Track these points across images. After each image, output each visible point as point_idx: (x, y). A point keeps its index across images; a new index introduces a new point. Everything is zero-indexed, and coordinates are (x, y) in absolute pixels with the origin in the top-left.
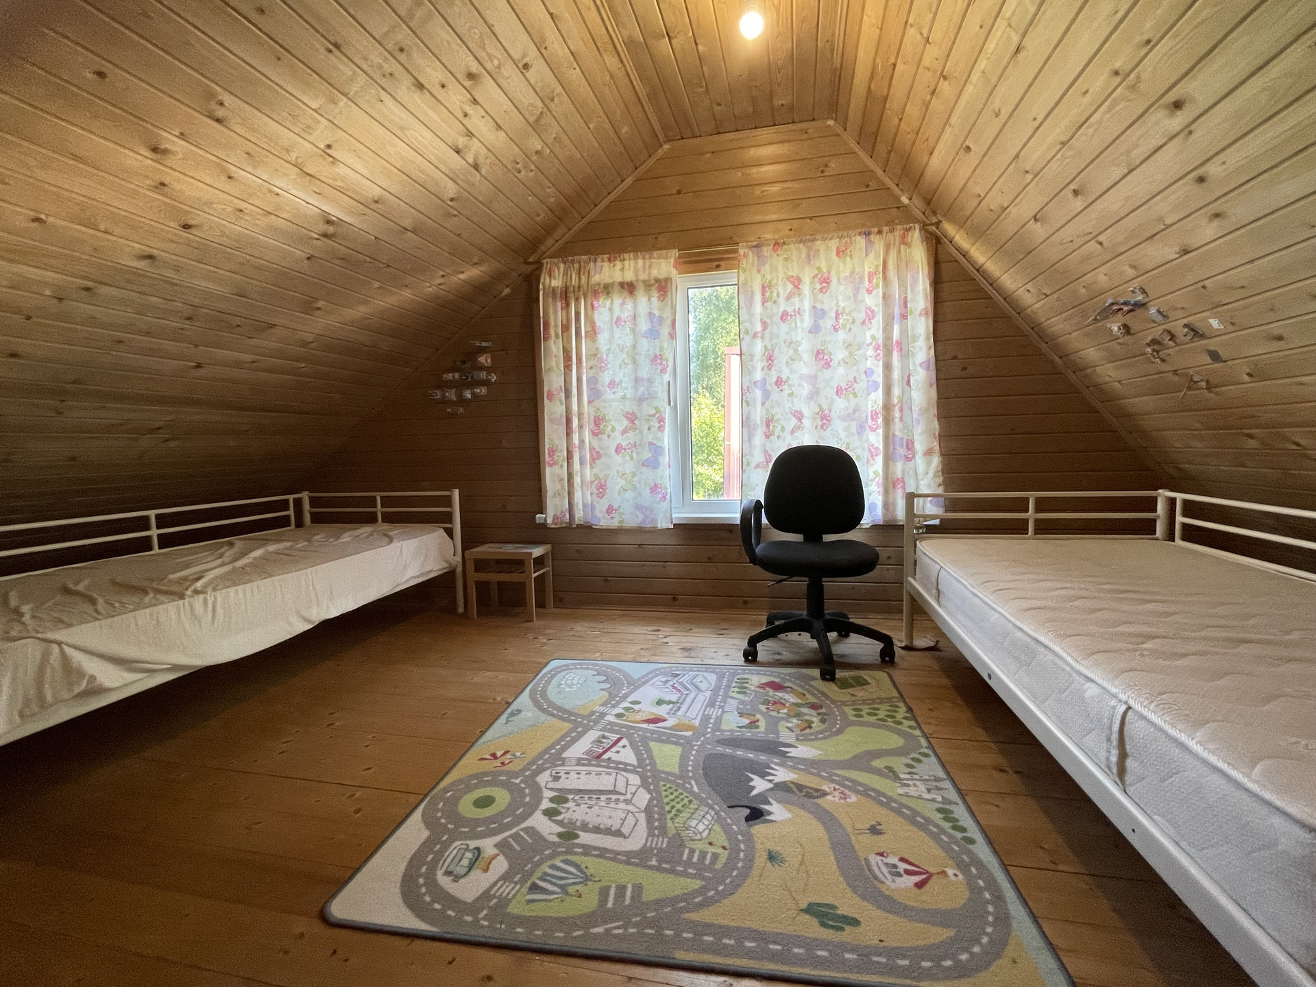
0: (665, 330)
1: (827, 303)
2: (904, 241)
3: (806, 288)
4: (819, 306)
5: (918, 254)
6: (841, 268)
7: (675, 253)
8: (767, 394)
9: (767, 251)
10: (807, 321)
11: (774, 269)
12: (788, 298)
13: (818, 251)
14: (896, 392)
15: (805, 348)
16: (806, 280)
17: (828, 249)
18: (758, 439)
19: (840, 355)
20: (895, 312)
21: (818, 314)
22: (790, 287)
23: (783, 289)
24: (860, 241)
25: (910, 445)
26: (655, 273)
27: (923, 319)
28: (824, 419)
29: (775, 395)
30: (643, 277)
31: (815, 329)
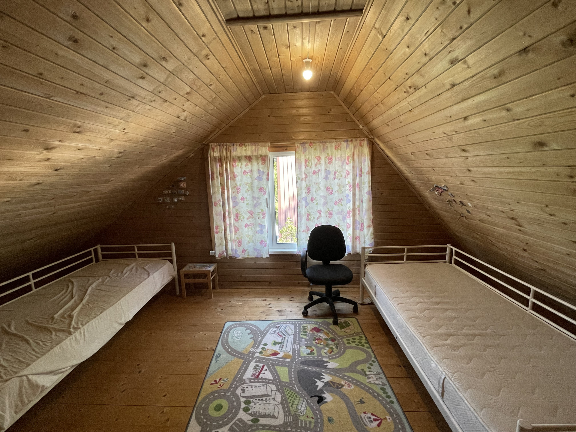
0: (265, 177)
1: (331, 168)
2: (361, 145)
3: (323, 161)
4: (328, 169)
5: (366, 150)
6: (337, 154)
7: (268, 144)
8: (307, 204)
9: (307, 145)
10: (323, 174)
11: (310, 153)
12: (316, 165)
13: (327, 147)
14: (357, 203)
15: (322, 185)
16: (323, 157)
17: (331, 146)
18: (304, 220)
19: (336, 188)
20: (358, 172)
21: (327, 172)
22: (316, 161)
23: (314, 161)
24: (344, 144)
25: (362, 225)
26: (260, 152)
27: (367, 175)
28: (330, 214)
29: (311, 205)
30: (255, 154)
31: (326, 178)
